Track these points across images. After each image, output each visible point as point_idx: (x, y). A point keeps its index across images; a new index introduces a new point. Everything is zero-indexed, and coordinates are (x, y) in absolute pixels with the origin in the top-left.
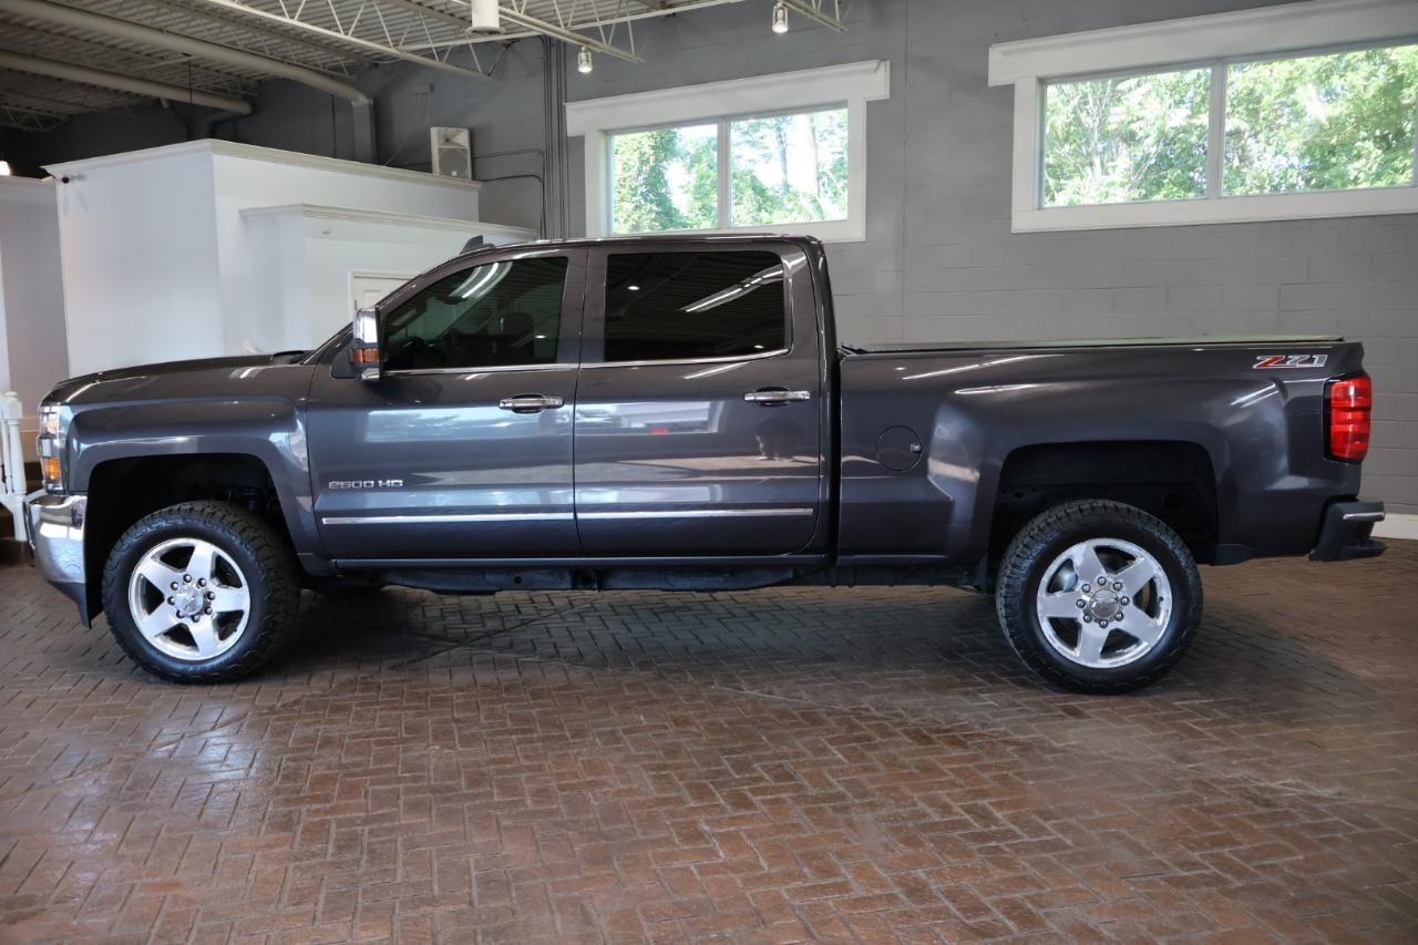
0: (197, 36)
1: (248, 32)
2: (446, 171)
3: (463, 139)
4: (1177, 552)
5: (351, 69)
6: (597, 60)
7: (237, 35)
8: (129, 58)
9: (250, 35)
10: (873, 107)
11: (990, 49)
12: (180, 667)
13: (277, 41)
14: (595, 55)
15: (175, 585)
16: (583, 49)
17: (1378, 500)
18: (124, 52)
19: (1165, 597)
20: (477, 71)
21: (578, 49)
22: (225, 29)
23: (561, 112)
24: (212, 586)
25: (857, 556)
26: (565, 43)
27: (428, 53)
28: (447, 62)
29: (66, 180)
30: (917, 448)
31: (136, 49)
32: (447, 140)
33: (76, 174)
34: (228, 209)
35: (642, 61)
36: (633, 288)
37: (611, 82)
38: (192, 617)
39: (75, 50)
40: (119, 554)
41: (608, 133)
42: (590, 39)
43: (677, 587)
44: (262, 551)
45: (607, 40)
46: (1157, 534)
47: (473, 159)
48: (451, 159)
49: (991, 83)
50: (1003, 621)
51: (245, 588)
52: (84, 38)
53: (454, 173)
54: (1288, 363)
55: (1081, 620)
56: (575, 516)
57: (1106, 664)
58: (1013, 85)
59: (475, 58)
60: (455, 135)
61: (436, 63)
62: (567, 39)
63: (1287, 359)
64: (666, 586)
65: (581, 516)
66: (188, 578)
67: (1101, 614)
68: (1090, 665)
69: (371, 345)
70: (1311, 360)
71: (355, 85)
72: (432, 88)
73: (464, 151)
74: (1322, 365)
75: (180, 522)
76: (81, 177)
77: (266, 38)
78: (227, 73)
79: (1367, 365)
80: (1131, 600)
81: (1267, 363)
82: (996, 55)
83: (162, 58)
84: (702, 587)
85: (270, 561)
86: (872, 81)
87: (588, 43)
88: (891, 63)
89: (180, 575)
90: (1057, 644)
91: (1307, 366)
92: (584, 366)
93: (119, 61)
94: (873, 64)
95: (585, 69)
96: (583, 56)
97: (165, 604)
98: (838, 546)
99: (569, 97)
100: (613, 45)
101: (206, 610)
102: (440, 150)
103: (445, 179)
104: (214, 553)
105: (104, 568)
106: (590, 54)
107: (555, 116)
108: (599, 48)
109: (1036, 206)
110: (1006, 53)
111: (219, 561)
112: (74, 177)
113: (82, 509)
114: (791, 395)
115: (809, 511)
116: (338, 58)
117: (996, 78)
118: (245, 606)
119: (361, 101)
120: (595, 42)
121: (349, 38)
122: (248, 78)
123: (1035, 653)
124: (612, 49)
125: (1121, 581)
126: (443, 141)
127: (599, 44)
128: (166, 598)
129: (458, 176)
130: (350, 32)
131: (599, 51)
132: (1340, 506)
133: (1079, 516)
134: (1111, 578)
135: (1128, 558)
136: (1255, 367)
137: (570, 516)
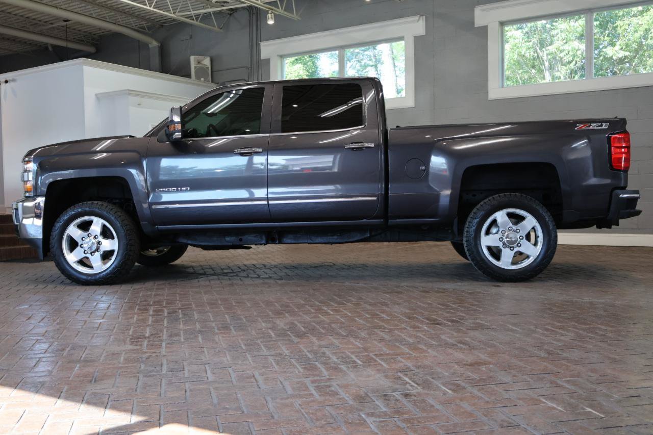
0: (75, 11)
1: (99, 9)
2: (198, 78)
3: (207, 62)
4: (544, 214)
5: (149, 28)
6: (277, 17)
7: (93, 10)
8: (37, 24)
9: (100, 10)
10: (417, 39)
11: (475, 9)
12: (84, 277)
13: (113, 13)
14: (275, 15)
15: (84, 239)
16: (270, 12)
17: (636, 189)
18: (34, 21)
19: (540, 236)
20: (215, 27)
21: (267, 13)
22: (87, 7)
23: (258, 46)
24: (100, 239)
25: (398, 220)
26: (260, 9)
27: (190, 17)
28: (200, 22)
29: (6, 82)
30: (424, 168)
31: (39, 19)
32: (199, 63)
33: (11, 79)
34: (90, 93)
35: (300, 19)
36: (295, 106)
37: (284, 30)
38: (91, 253)
39: (10, 20)
40: (59, 225)
41: (282, 57)
42: (273, 8)
43: (315, 242)
44: (124, 222)
45: (282, 8)
46: (534, 206)
47: (212, 72)
48: (201, 72)
49: (476, 25)
50: (466, 249)
51: (116, 239)
52: (14, 13)
53: (202, 79)
54: (591, 127)
55: (501, 247)
56: (268, 202)
57: (514, 267)
58: (487, 26)
59: (214, 20)
60: (203, 60)
61: (194, 22)
62: (261, 7)
63: (590, 125)
64: (309, 241)
65: (270, 202)
66: (90, 235)
67: (510, 244)
68: (506, 268)
69: (178, 123)
70: (602, 126)
71: (152, 36)
72: (191, 38)
73: (208, 68)
74: (606, 128)
75: (87, 209)
76: (14, 80)
77: (107, 12)
78: (85, 32)
79: (628, 128)
80: (524, 237)
81: (582, 127)
82: (478, 11)
83: (52, 24)
84: (327, 241)
85: (128, 226)
86: (416, 26)
87: (272, 9)
88: (426, 18)
89: (86, 234)
90: (491, 259)
91: (600, 128)
92: (272, 134)
93: (31, 25)
94: (417, 18)
95: (271, 22)
96: (269, 16)
97: (79, 248)
98: (389, 215)
99: (262, 39)
100: (285, 10)
101: (97, 250)
102: (195, 67)
103: (197, 82)
104: (102, 223)
105: (51, 231)
106: (273, 14)
107: (255, 48)
108: (277, 12)
109: (501, 86)
110: (483, 10)
111: (104, 227)
112: (10, 80)
113: (42, 204)
114: (366, 145)
115: (374, 198)
116: (143, 23)
117: (479, 22)
118: (116, 248)
119: (154, 44)
120: (276, 9)
121: (151, 9)
122: (94, 34)
123: (481, 262)
124: (285, 13)
125: (519, 228)
126: (196, 63)
127: (278, 10)
128: (79, 244)
129: (205, 80)
130: (152, 7)
131: (278, 13)
132: (618, 191)
133: (499, 198)
134: (514, 228)
135: (522, 218)
136: (576, 129)
137: (265, 202)
